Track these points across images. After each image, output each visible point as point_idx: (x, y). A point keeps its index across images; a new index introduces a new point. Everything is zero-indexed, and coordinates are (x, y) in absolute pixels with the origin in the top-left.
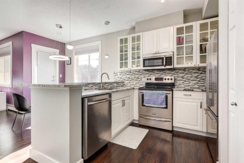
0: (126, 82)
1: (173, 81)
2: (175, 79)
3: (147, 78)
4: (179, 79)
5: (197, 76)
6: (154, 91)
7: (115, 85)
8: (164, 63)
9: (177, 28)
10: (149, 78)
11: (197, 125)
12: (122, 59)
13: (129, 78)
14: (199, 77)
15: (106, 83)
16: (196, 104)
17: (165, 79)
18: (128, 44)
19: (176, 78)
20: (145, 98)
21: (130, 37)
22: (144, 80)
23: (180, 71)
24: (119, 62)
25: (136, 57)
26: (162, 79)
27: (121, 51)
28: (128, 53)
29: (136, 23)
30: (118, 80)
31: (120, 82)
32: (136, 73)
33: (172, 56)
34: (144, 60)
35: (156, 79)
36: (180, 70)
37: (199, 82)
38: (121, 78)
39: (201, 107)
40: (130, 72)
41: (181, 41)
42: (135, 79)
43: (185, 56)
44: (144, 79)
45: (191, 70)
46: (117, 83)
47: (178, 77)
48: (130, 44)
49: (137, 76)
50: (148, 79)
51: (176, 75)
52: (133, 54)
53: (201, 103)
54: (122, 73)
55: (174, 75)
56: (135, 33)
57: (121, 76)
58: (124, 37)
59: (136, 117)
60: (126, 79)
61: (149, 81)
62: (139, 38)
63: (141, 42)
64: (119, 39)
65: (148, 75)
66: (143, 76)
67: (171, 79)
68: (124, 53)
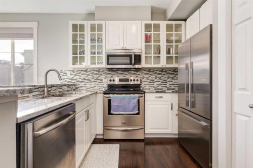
0: (80, 84)
1: (138, 83)
2: (141, 81)
3: (109, 79)
4: (144, 80)
5: (161, 77)
6: (124, 95)
7: (66, 88)
8: (133, 62)
9: (145, 24)
10: (112, 79)
11: (167, 129)
12: (75, 53)
13: (85, 79)
14: (162, 78)
15: (52, 86)
16: (167, 106)
17: (131, 80)
18: (85, 33)
19: (141, 79)
20: (113, 104)
21: (87, 24)
22: (106, 82)
23: (145, 72)
24: (71, 56)
25: (96, 51)
26: (127, 80)
27: (74, 41)
28: (85, 44)
29: (97, 7)
30: (68, 81)
31: (72, 85)
32: (95, 72)
33: (141, 54)
34: (109, 56)
35: (121, 80)
36: (145, 70)
37: (162, 83)
38: (72, 79)
39: (172, 109)
40: (86, 71)
41: (148, 39)
42: (93, 80)
43: (153, 55)
44: (106, 80)
45: (155, 71)
46: (68, 86)
47: (143, 78)
48: (88, 33)
49: (96, 76)
50: (111, 81)
51: (141, 76)
52: (93, 47)
53: (172, 105)
54: (73, 71)
55: (139, 76)
56: (94, 20)
57: (72, 76)
58: (78, 22)
59: (99, 130)
60: (81, 80)
61: (112, 83)
62: (100, 27)
63: (103, 33)
64: (71, 23)
65: (110, 75)
66: (104, 77)
67: (137, 80)
68: (78, 44)
